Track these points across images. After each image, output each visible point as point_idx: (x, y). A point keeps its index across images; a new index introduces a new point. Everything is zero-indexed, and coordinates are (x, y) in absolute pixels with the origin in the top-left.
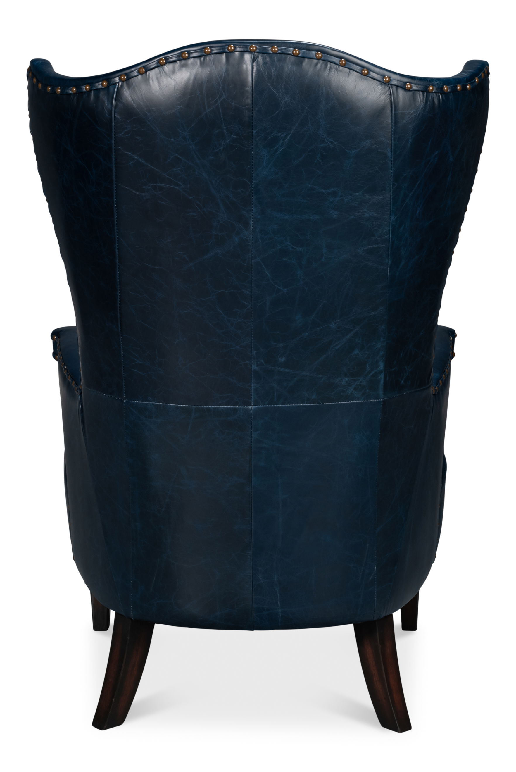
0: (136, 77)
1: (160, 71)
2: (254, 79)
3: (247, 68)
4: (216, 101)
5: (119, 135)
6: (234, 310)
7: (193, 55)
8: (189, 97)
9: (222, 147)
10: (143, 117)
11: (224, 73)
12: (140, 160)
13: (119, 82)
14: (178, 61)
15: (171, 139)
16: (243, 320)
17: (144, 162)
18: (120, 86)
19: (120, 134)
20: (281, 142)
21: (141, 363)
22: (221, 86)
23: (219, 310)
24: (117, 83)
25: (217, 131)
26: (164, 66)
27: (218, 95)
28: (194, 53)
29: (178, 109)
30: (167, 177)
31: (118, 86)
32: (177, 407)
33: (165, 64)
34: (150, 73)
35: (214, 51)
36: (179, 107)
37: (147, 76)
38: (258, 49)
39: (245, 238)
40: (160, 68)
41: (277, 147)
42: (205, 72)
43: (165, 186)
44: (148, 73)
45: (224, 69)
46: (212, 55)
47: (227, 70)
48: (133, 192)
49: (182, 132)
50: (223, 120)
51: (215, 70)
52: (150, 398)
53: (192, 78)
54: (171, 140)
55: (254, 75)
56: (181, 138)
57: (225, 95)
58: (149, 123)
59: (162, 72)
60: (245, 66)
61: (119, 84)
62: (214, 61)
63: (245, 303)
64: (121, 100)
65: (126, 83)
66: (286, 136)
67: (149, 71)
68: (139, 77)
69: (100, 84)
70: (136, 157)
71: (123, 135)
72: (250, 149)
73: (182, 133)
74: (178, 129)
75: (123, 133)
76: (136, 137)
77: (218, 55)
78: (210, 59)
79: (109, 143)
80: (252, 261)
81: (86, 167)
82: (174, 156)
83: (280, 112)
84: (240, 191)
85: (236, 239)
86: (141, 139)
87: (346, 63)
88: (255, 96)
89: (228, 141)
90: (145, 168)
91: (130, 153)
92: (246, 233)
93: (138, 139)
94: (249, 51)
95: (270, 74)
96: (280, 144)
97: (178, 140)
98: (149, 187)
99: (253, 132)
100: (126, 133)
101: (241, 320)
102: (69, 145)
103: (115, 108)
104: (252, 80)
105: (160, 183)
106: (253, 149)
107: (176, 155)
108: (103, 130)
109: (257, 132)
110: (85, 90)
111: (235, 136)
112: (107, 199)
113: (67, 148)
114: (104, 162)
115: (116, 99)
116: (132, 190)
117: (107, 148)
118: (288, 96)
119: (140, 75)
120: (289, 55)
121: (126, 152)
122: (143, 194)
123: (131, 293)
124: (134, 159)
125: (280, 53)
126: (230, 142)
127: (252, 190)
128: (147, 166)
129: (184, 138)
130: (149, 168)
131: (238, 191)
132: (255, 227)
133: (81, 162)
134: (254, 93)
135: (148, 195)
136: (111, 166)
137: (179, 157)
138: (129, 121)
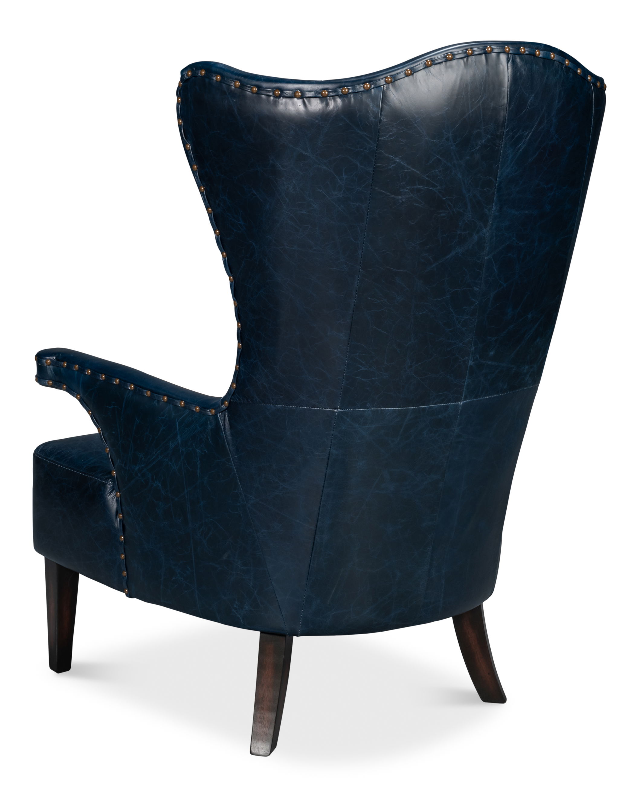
0: (402, 79)
1: (426, 73)
2: (509, 79)
3: (504, 69)
4: (479, 101)
5: (383, 138)
6: (464, 308)
7: (458, 57)
8: (456, 98)
9: (478, 147)
10: (410, 119)
11: (485, 74)
12: (402, 163)
13: (384, 85)
14: (443, 63)
15: (435, 141)
16: (469, 317)
17: (405, 164)
18: (385, 89)
19: (384, 138)
20: (524, 140)
21: (366, 369)
22: (482, 86)
23: (451, 309)
24: (382, 85)
25: (476, 131)
26: (430, 67)
27: (480, 95)
28: (459, 55)
29: (446, 110)
30: (426, 178)
31: (383, 88)
32: (395, 411)
33: (431, 65)
34: (417, 75)
35: (476, 53)
36: (447, 108)
37: (414, 78)
38: (511, 50)
39: (483, 235)
40: (427, 69)
42: (469, 74)
43: (423, 188)
44: (415, 74)
45: (485, 70)
46: (473, 56)
47: (488, 72)
48: (390, 196)
49: (446, 133)
50: (482, 120)
51: (478, 71)
52: (369, 404)
53: (459, 79)
55: (509, 75)
56: (444, 139)
57: (486, 96)
58: (416, 125)
59: (429, 74)
60: (501, 67)
61: (384, 86)
62: (475, 62)
63: (474, 300)
64: (388, 103)
65: (392, 85)
66: (528, 134)
67: (415, 73)
68: (406, 78)
69: (361, 87)
70: (397, 160)
71: (387, 138)
72: (499, 148)
73: (447, 135)
74: (444, 131)
75: (387, 136)
76: (401, 140)
77: (478, 56)
78: (472, 61)
79: (372, 146)
80: (486, 258)
81: (333, 173)
82: (436, 157)
83: (526, 111)
84: (485, 189)
85: (476, 237)
86: (405, 142)
87: (568, 64)
88: (510, 96)
89: (483, 141)
90: (405, 171)
91: (392, 156)
92: (485, 230)
93: (402, 142)
94: (504, 52)
95: (521, 74)
96: (523, 142)
97: (441, 141)
98: (407, 190)
99: (505, 131)
100: (391, 136)
101: (467, 318)
102: (309, 151)
103: (381, 111)
104: (508, 81)
105: (418, 185)
106: (502, 148)
107: (438, 156)
108: (365, 133)
109: (508, 132)
110: (341, 93)
111: (490, 136)
112: (358, 204)
113: (305, 153)
114: (361, 166)
115: (382, 102)
116: (388, 194)
117: (368, 151)
118: (533, 95)
119: (406, 77)
120: (533, 56)
121: (388, 155)
122: (399, 197)
123: (369, 298)
124: (396, 162)
125: (527, 54)
126: (485, 141)
127: (495, 188)
128: (408, 169)
129: (447, 139)
130: (410, 171)
131: (484, 190)
132: (492, 225)
133: (326, 168)
134: (509, 93)
135: (405, 198)
136: (371, 170)
137: (440, 158)
138: (395, 124)
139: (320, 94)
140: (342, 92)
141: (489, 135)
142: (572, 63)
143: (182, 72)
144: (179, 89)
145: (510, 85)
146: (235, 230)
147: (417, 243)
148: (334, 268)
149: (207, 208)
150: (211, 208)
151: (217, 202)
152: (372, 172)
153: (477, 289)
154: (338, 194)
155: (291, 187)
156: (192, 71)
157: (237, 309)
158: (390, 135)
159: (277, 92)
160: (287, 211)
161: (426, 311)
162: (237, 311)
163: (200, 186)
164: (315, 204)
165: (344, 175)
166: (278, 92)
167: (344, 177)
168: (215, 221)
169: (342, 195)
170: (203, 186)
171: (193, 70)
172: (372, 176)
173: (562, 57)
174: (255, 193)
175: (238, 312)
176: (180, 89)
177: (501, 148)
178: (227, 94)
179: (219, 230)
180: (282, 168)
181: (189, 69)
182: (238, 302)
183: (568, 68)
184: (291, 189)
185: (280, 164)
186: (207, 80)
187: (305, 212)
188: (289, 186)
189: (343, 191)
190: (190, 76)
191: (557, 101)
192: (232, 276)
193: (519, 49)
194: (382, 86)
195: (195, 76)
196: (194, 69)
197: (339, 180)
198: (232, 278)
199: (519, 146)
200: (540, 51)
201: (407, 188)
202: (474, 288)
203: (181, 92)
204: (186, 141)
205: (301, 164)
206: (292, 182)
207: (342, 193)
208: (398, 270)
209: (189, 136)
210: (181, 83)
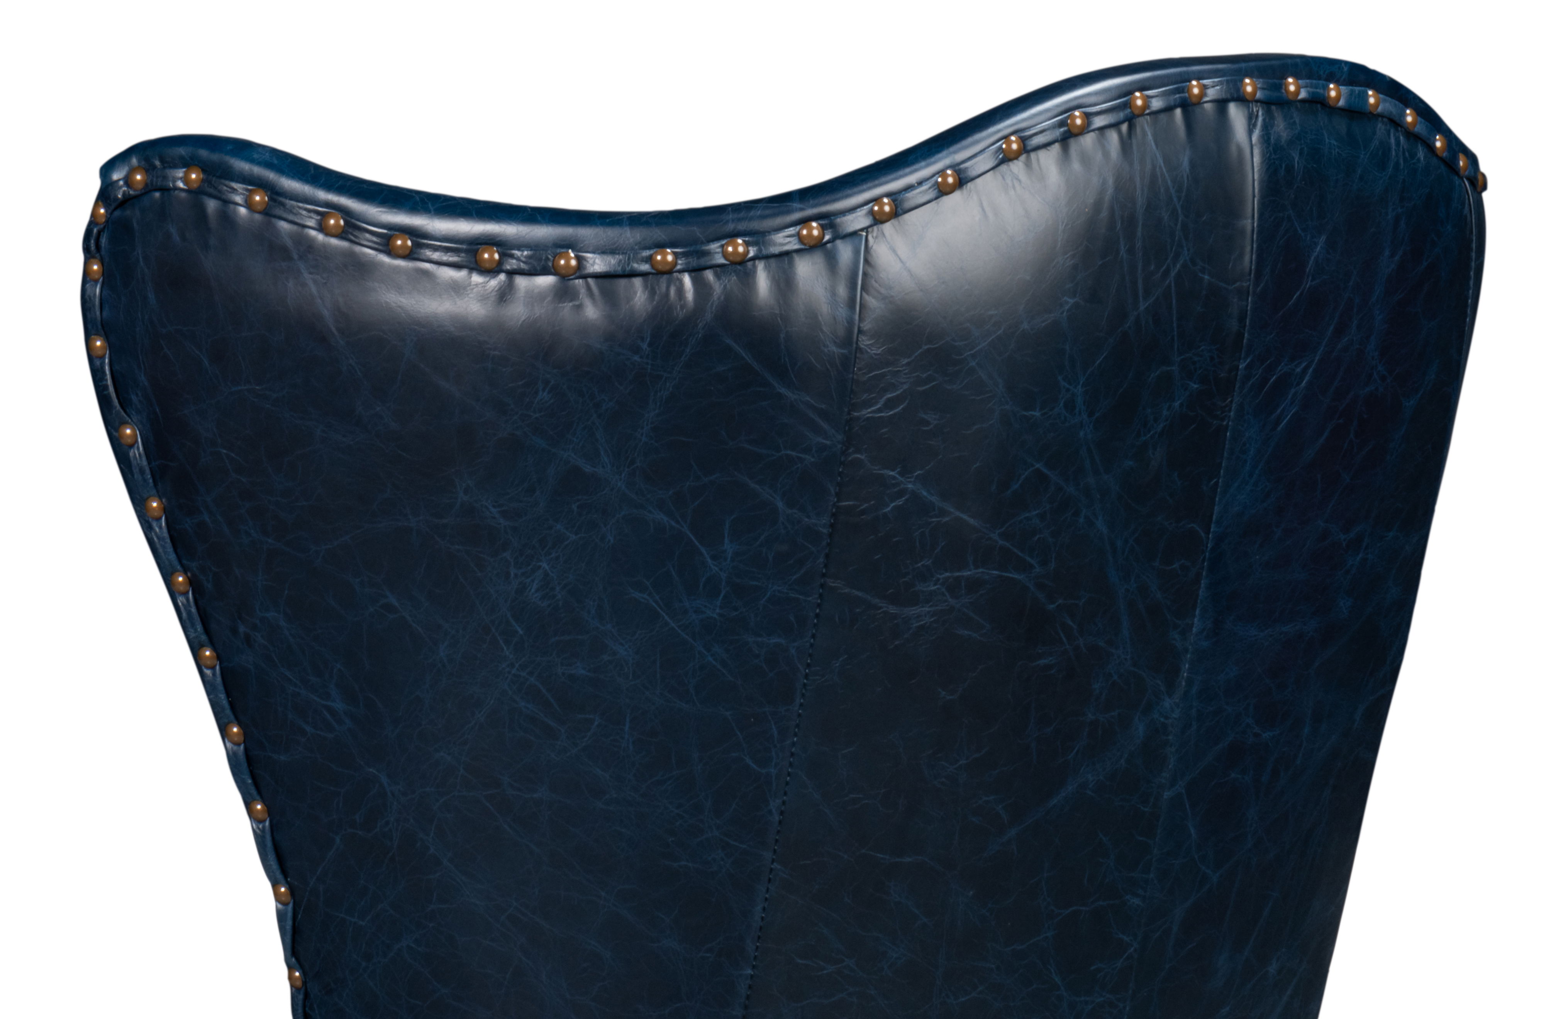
0: (927, 207)
1: (1004, 183)
3: (1240, 157)
4: (1167, 273)
5: (864, 412)
6: (1093, 968)
7: (1098, 120)
8: (1100, 263)
9: (1162, 425)
10: (957, 344)
11: (1183, 178)
12: (925, 494)
13: (870, 230)
14: (1057, 146)
16: (1109, 996)
17: (934, 499)
18: (870, 240)
19: (869, 410)
20: (1293, 391)
22: (1180, 219)
23: (1054, 976)
24: (862, 229)
25: (1157, 373)
26: (1015, 161)
27: (1171, 250)
28: (1104, 116)
30: (1001, 542)
31: (867, 240)
33: (1018, 155)
34: (973, 192)
35: (1157, 105)
36: (1071, 301)
37: (971, 201)
38: (1261, 88)
39: (1162, 720)
40: (1004, 167)
41: (1282, 408)
43: (987, 577)
44: (968, 187)
45: (1184, 162)
46: (1148, 118)
47: (1191, 169)
48: (881, 608)
49: (1067, 386)
50: (1176, 333)
51: (1161, 170)
54: (1034, 416)
55: (1256, 177)
56: (1062, 405)
57: (1188, 250)
59: (1012, 183)
60: (1233, 149)
61: (868, 233)
62: (1155, 137)
63: (1126, 938)
65: (893, 227)
66: (1305, 370)
67: (972, 183)
68: (940, 202)
69: (790, 236)
70: (910, 486)
71: (880, 410)
72: (1225, 423)
73: (1068, 390)
74: (1057, 378)
75: (879, 406)
76: (924, 416)
77: (1164, 114)
78: (1142, 132)
79: (828, 443)
80: (1165, 793)
81: (691, 535)
82: (1031, 469)
83: (1301, 294)
84: (1176, 566)
85: (1140, 729)
86: (935, 422)
87: (1414, 123)
88: (1259, 247)
89: (1177, 404)
90: (934, 520)
91: (893, 470)
92: (1167, 703)
93: (928, 423)
94: (1241, 99)
95: (1290, 169)
96: (1290, 397)
97: (1051, 413)
98: (935, 585)
99: (1240, 367)
100: (890, 404)
101: (1102, 999)
102: (606, 459)
103: (861, 319)
104: (1254, 197)
105: (972, 567)
106: (1230, 423)
107: (1038, 466)
108: (808, 399)
109: (1248, 367)
110: (722, 261)
111: (1196, 386)
112: (774, 640)
113: (588, 469)
114: (790, 511)
115: (863, 288)
116: (876, 601)
117: (813, 460)
118: (1323, 238)
119: (942, 196)
120: (1319, 106)
121: (879, 470)
122: (913, 611)
123: (800, 961)
124: (901, 493)
125: (1303, 101)
126: (1181, 405)
127: (1204, 558)
128: (943, 513)
129: (1070, 406)
130: (946, 519)
131: (1174, 566)
132: (1190, 682)
133: (665, 519)
134: (1257, 237)
135: (929, 612)
136: (821, 523)
137: (1045, 471)
138: (905, 361)
139: (646, 262)
140: (725, 255)
141: (1195, 383)
142: (1423, 120)
143: (106, 169)
144: (95, 230)
145: (1259, 209)
146: (309, 729)
147: (961, 763)
148: (683, 863)
149: (195, 650)
150: (214, 649)
151: (242, 629)
152: (825, 531)
153: (1136, 901)
154: (705, 606)
155: (535, 586)
156: (148, 169)
157: (301, 997)
158: (889, 400)
159: (486, 256)
160: (517, 665)
161: (980, 988)
162: (300, 1003)
163: (172, 574)
164: (622, 644)
165: (726, 540)
166: (492, 256)
167: (729, 547)
168: (228, 694)
169: (718, 611)
170: (185, 571)
171: (154, 167)
172: (824, 543)
173: (1397, 102)
174: (397, 604)
175: (304, 1006)
176: (99, 233)
177: (1228, 423)
178: (296, 257)
179: (240, 724)
180: (502, 521)
181: (134, 161)
182: (304, 973)
183: (1411, 135)
184: (533, 590)
185: (494, 506)
186: (212, 205)
187: (583, 672)
188: (528, 580)
189: (722, 595)
190: (140, 186)
191: (1387, 253)
192: (287, 882)
193: (1280, 86)
194: (864, 234)
195: (164, 190)
196: (157, 163)
197: (709, 560)
198: (283, 889)
199: (1279, 411)
200: (1341, 87)
201: (938, 579)
202: (1128, 897)
203: (104, 241)
204: (123, 413)
205: (574, 507)
206: (540, 567)
207: (718, 603)
208: (897, 860)
209: (134, 398)
210: (102, 211)
